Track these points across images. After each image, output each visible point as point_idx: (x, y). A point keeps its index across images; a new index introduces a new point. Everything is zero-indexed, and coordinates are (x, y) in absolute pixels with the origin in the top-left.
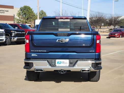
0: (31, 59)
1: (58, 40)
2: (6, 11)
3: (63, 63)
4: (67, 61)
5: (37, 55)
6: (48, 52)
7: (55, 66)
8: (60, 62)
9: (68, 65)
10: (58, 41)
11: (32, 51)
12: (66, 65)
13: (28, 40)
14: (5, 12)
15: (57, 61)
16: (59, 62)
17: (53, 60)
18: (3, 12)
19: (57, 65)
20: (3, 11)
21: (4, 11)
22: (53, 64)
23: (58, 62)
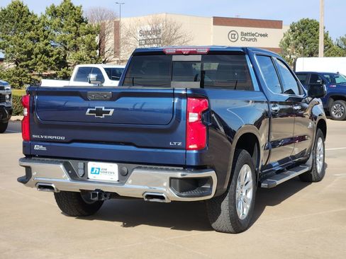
0: (33, 158)
1: (89, 110)
2: (261, 35)
3: (105, 171)
4: (114, 168)
5: (45, 149)
6: (68, 140)
7: (84, 177)
8: (98, 170)
9: (115, 178)
10: (91, 112)
11: (34, 136)
12: (111, 177)
13: (26, 109)
14: (259, 38)
15: (91, 165)
16: (95, 170)
17: (81, 164)
18: (252, 37)
19: (91, 176)
20: (253, 35)
21: (257, 35)
22: (81, 173)
23: (93, 169)
